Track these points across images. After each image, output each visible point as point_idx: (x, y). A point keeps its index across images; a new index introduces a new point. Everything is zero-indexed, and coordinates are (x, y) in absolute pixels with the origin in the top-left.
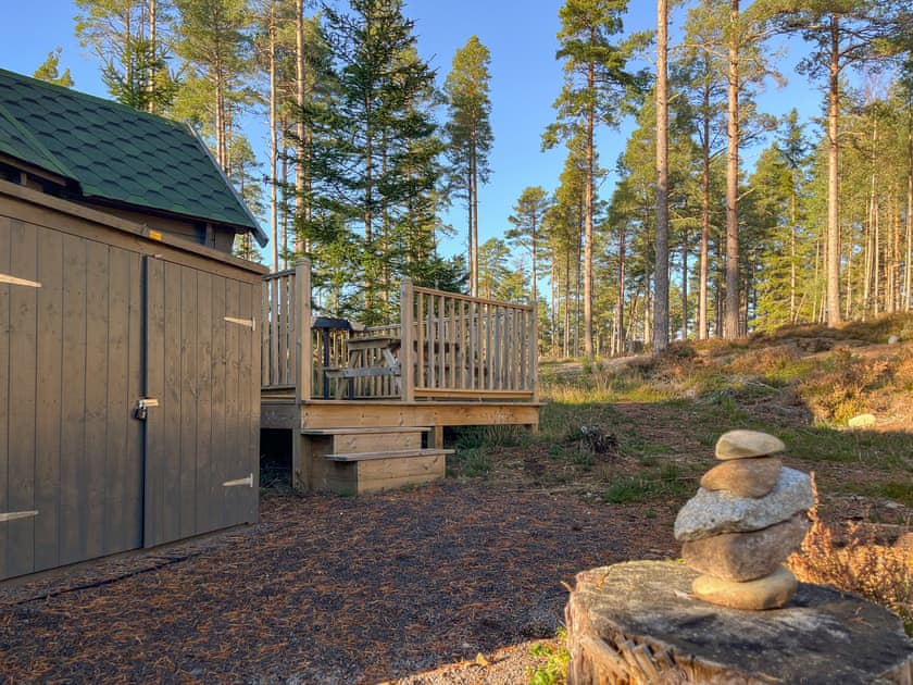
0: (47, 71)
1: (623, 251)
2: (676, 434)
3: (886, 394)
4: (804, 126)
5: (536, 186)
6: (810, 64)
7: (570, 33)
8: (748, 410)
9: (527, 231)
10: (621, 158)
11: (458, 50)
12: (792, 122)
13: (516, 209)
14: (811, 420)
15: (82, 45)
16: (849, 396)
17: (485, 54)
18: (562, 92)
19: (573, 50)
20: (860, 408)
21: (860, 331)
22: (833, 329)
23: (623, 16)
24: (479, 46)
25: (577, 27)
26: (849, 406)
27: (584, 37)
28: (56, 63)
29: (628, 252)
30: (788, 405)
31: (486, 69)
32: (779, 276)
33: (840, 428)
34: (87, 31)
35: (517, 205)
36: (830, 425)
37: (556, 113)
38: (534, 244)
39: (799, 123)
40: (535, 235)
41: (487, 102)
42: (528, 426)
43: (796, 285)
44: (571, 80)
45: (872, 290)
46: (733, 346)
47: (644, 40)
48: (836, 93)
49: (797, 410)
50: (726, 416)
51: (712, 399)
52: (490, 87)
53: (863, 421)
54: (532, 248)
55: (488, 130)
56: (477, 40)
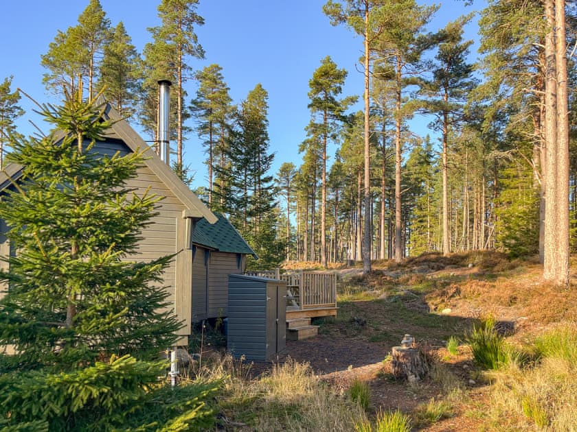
0: (5, 89)
1: (337, 199)
2: (381, 316)
3: (456, 300)
4: (433, 144)
5: (290, 162)
6: (434, 124)
7: (315, 94)
8: (406, 305)
9: (285, 187)
10: (337, 151)
11: (250, 92)
12: (427, 141)
13: (278, 174)
14: (429, 310)
15: (47, 89)
16: (443, 301)
17: (265, 94)
18: (309, 123)
19: (317, 104)
20: (446, 306)
21: (457, 260)
22: (445, 258)
23: (342, 86)
24: (263, 90)
25: (318, 91)
26: (443, 305)
27: (321, 96)
28: (9, 84)
29: (339, 199)
30: (421, 304)
31: (266, 103)
32: (421, 221)
33: (439, 314)
34: (51, 81)
35: (279, 172)
36: (435, 313)
37: (307, 133)
38: (288, 194)
39: (430, 142)
40: (288, 188)
41: (266, 121)
42: (334, 316)
43: (430, 226)
44: (314, 116)
45: (466, 232)
46: (399, 265)
47: (353, 100)
48: (446, 142)
49: (425, 306)
50: (398, 308)
51: (392, 300)
52: (268, 112)
53: (447, 311)
54: (287, 197)
55: (266, 135)
56: (261, 86)
